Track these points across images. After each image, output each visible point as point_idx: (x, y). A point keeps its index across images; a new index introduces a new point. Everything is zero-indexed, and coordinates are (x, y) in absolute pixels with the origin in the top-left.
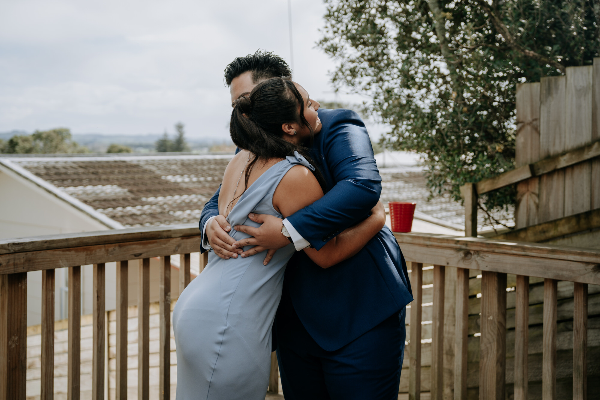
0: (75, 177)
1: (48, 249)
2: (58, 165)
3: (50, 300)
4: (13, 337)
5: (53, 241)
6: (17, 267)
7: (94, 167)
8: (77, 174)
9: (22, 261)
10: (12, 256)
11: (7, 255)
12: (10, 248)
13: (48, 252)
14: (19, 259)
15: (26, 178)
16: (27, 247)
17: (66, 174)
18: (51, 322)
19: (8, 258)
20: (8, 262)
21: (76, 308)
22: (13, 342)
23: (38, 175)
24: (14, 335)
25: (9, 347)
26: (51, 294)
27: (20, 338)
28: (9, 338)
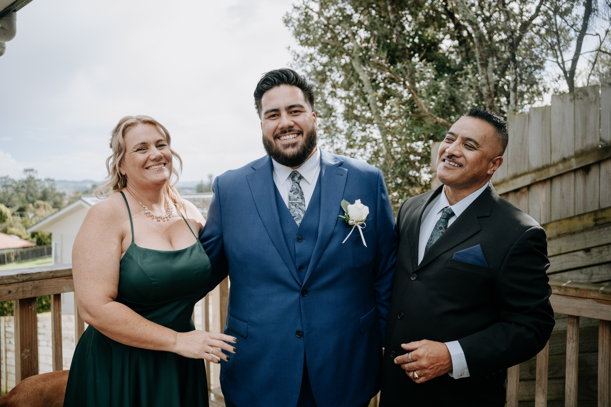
1: (53, 277)
3: (58, 318)
4: (25, 350)
5: (57, 271)
6: (26, 294)
9: (30, 288)
10: (21, 285)
11: (17, 284)
12: (19, 278)
13: (53, 280)
14: (27, 287)
16: (34, 277)
18: (59, 336)
19: (17, 286)
20: (18, 290)
21: (80, 324)
22: (26, 353)
24: (26, 348)
25: (22, 358)
26: (58, 314)
27: (31, 350)
28: (22, 351)
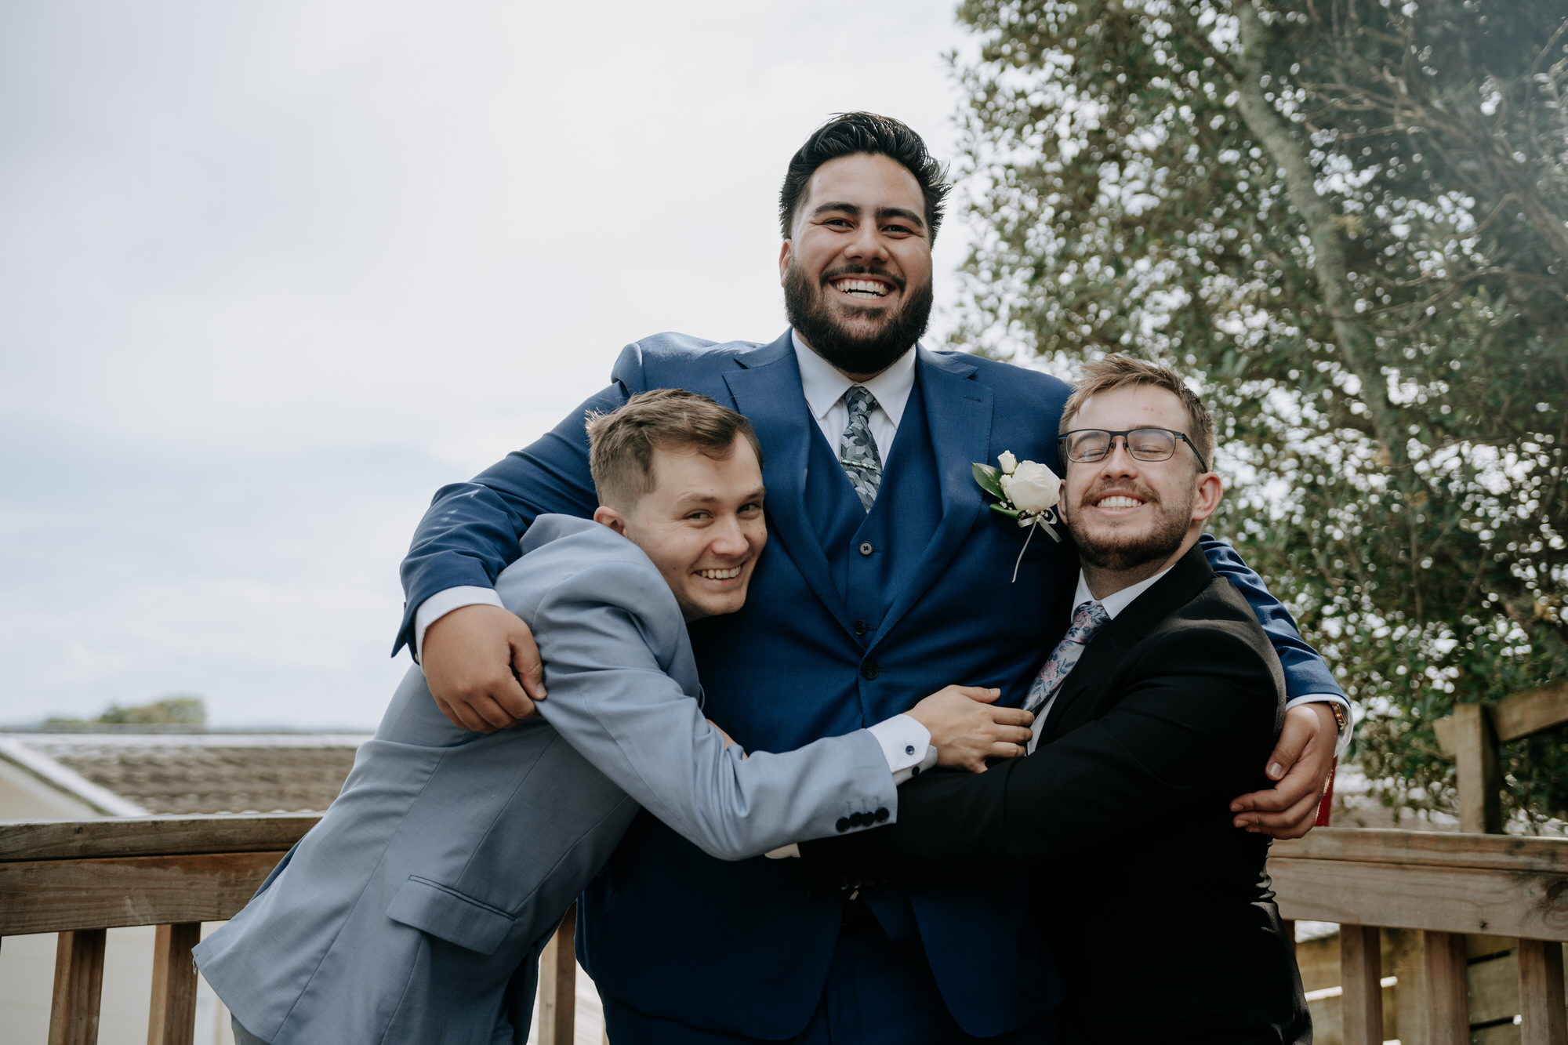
0: (210, 787)
1: (86, 854)
2: (160, 756)
7: (266, 762)
8: (217, 779)
13: (86, 864)
15: (63, 790)
17: (182, 778)
23: (99, 780)
